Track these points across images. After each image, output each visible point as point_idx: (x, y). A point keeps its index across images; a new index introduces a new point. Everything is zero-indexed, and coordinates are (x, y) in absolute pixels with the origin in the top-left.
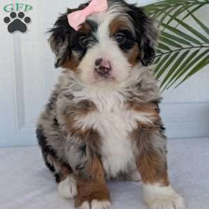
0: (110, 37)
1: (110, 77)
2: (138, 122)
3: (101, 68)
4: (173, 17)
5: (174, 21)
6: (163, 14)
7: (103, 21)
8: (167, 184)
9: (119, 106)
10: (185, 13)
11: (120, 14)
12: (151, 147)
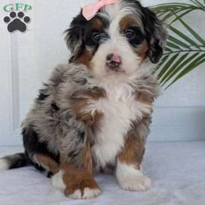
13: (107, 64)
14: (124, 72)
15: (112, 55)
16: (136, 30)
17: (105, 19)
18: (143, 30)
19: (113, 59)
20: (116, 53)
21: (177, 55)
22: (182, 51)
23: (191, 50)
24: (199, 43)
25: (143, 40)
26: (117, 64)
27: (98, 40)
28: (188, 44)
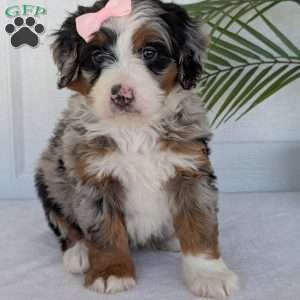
0: (134, 52)
1: (133, 110)
2: (177, 168)
3: (119, 98)
4: (235, 19)
5: (235, 23)
6: (221, 14)
7: (124, 30)
8: (216, 255)
9: (149, 145)
10: (253, 12)
11: (148, 19)
12: (194, 202)
13: (112, 100)
14: (138, 112)
15: (120, 87)
16: (159, 47)
17: (111, 31)
18: (169, 48)
19: (121, 93)
20: (126, 84)
21: (256, 68)
22: (263, 62)
23: (276, 62)
24: (291, 53)
25: (170, 61)
26: (126, 101)
27: (100, 62)
28: (275, 54)
